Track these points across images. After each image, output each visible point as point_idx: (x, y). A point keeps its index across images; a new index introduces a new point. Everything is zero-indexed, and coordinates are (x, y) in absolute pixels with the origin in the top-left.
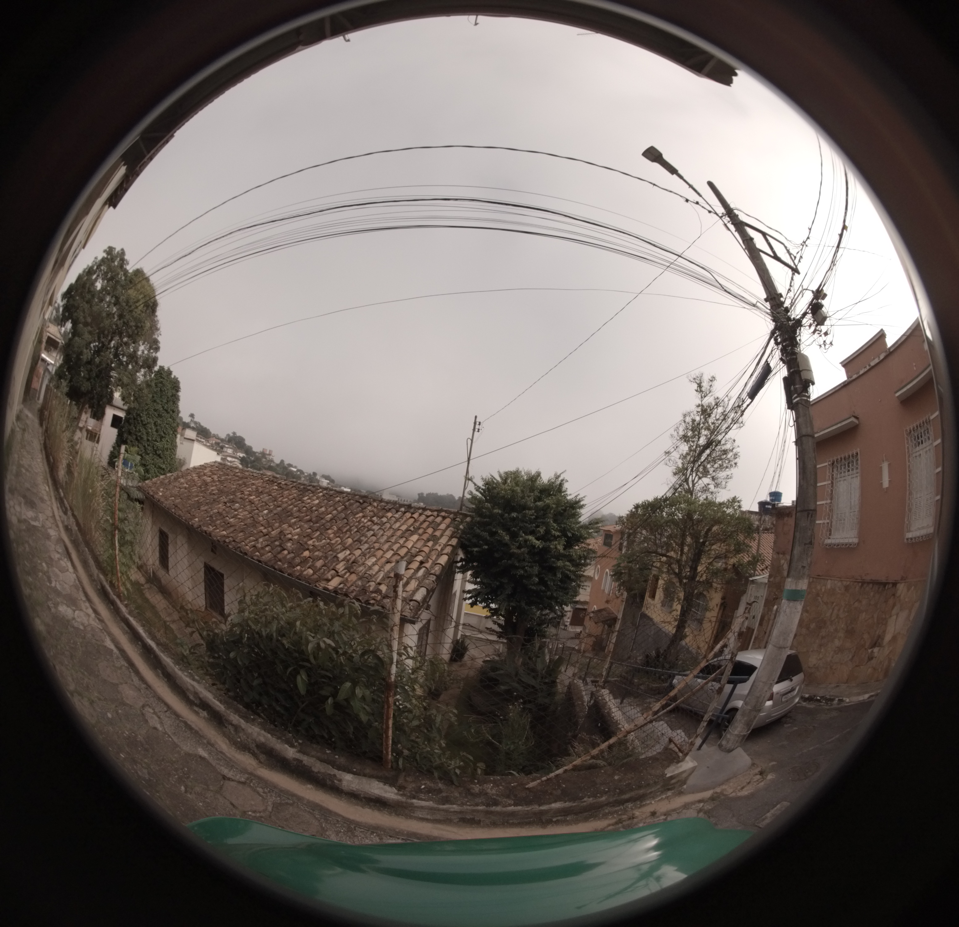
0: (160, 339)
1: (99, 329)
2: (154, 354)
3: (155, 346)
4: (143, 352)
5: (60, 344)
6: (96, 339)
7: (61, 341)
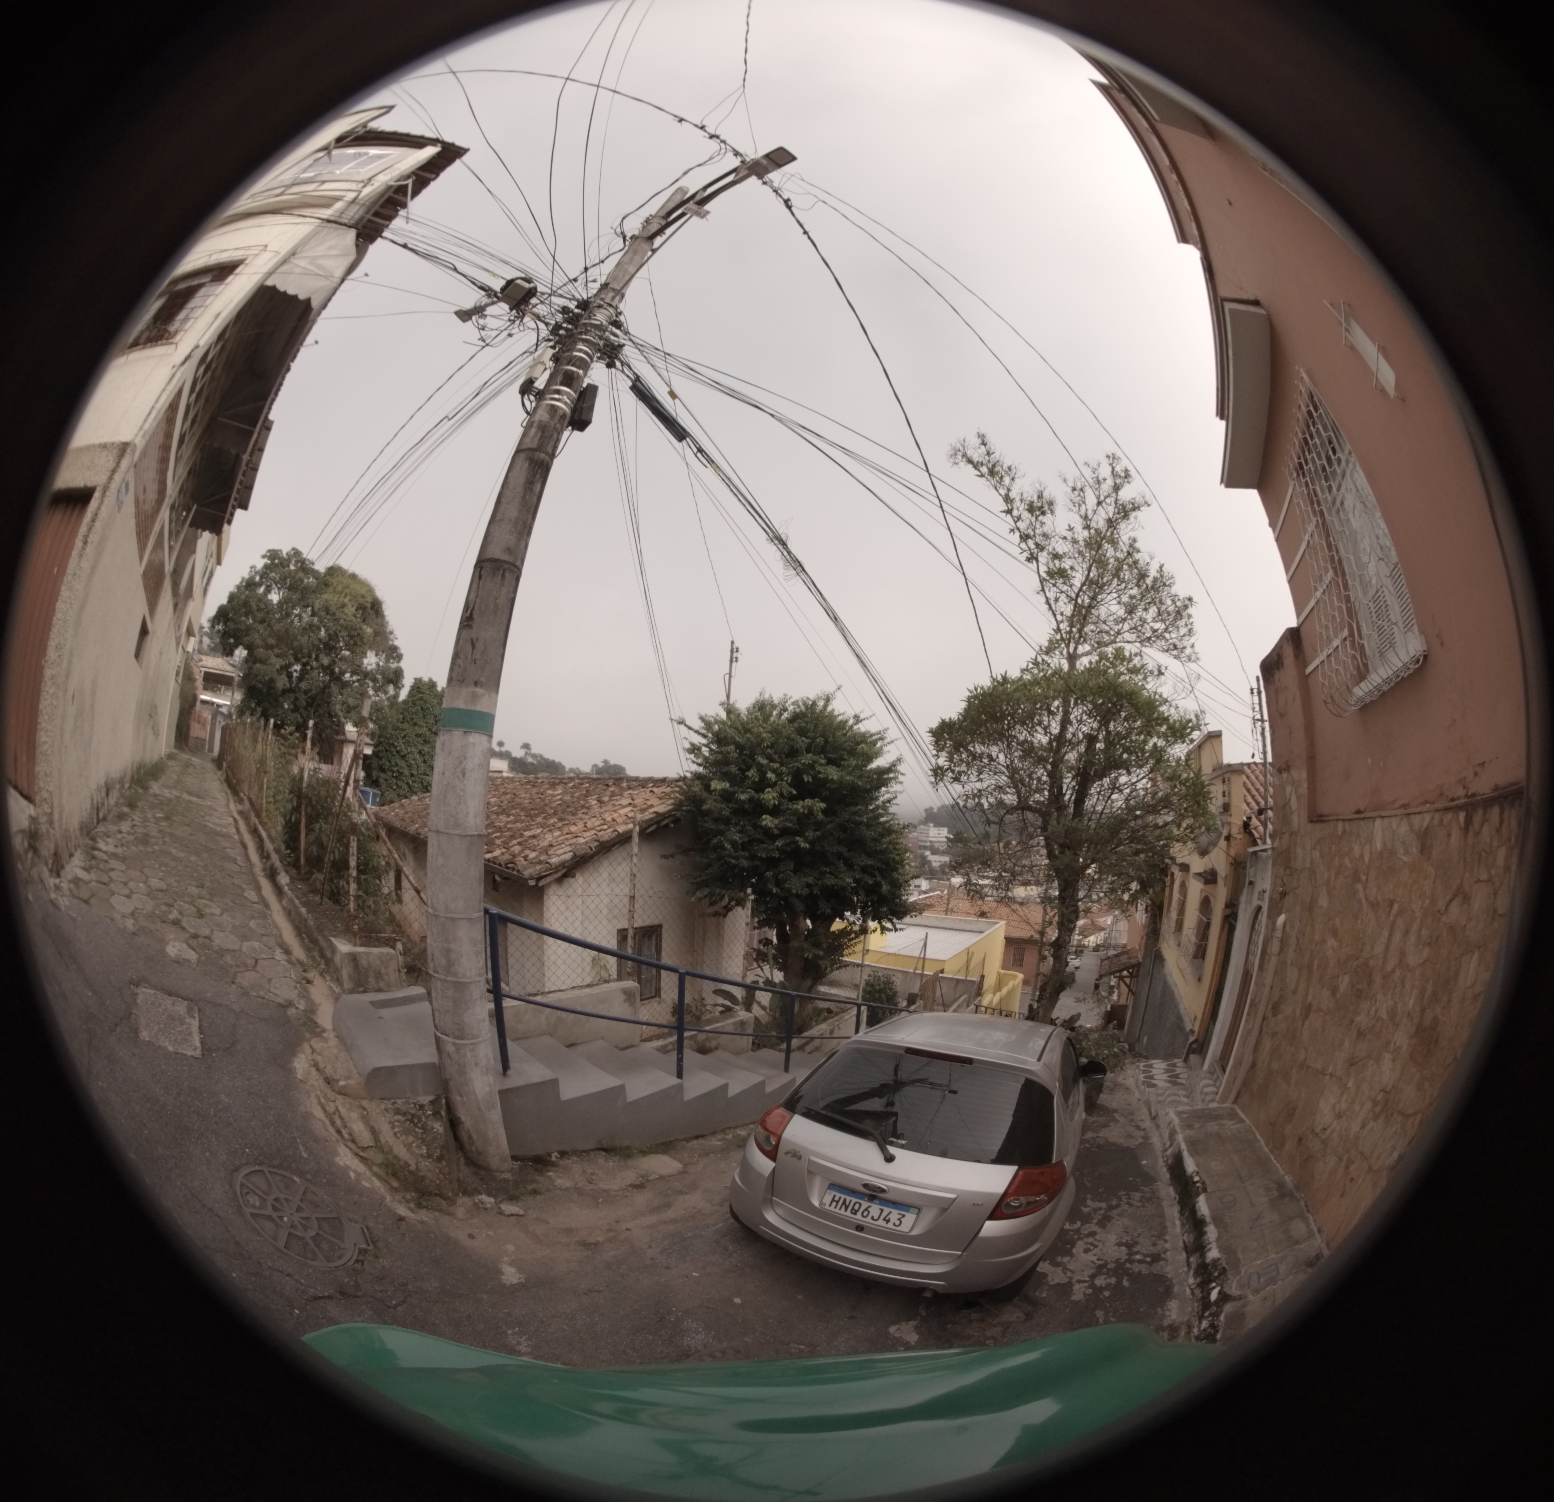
0: (396, 643)
1: (293, 648)
2: (394, 665)
3: (394, 653)
4: (378, 665)
5: (237, 679)
6: (292, 660)
7: (236, 674)
